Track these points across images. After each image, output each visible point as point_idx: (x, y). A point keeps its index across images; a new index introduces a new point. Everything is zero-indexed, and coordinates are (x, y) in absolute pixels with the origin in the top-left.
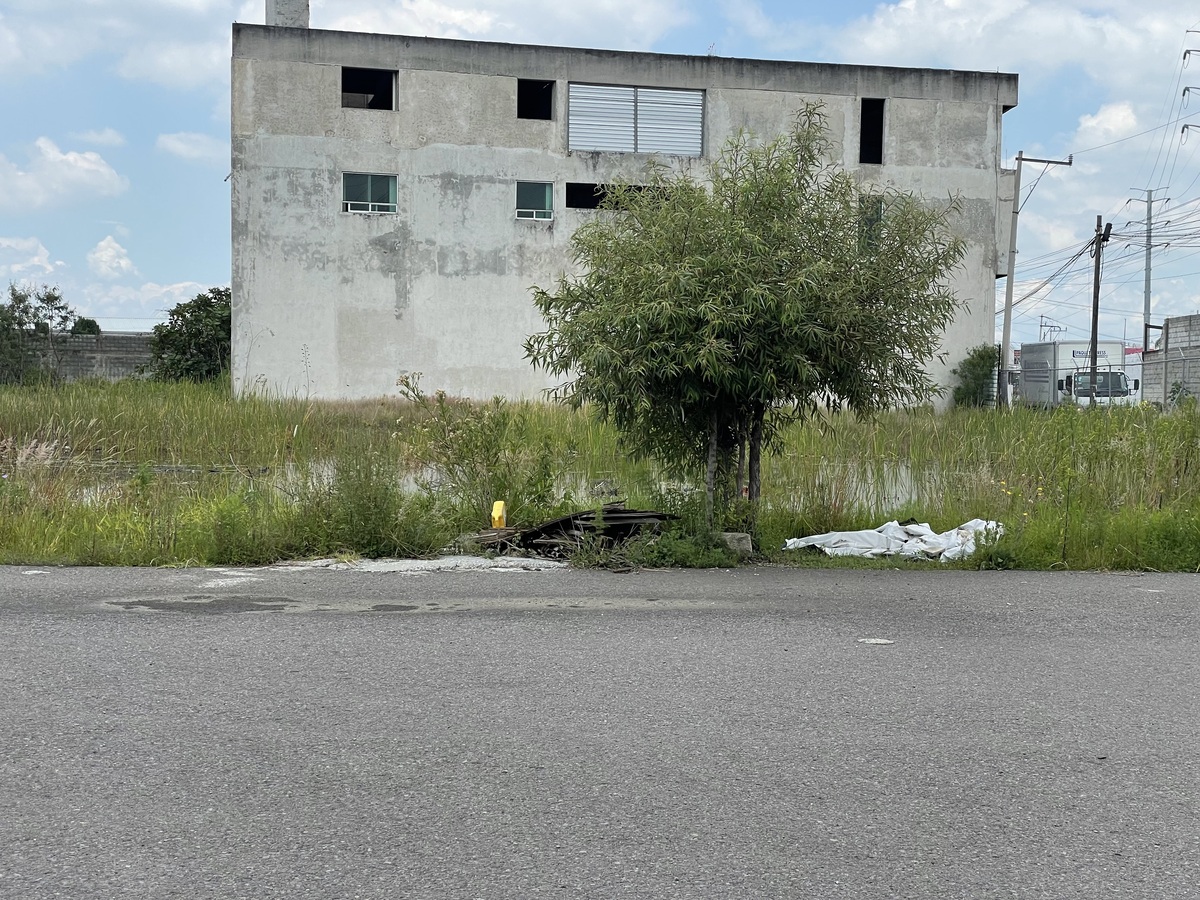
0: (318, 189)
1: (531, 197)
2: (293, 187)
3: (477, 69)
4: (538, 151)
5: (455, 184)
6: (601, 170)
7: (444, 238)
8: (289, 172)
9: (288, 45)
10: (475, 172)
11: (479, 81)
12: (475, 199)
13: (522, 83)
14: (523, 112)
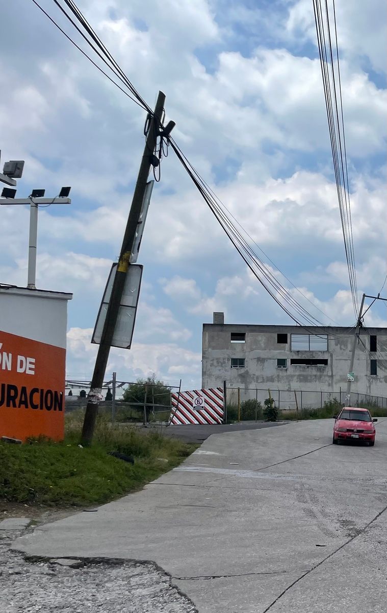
0: (224, 363)
1: (281, 363)
2: (218, 362)
3: (266, 332)
4: (283, 351)
5: (261, 360)
6: (300, 355)
7: (257, 374)
8: (217, 359)
9: (217, 328)
10: (266, 357)
11: (268, 335)
12: (266, 364)
13: (278, 334)
14: (279, 342)
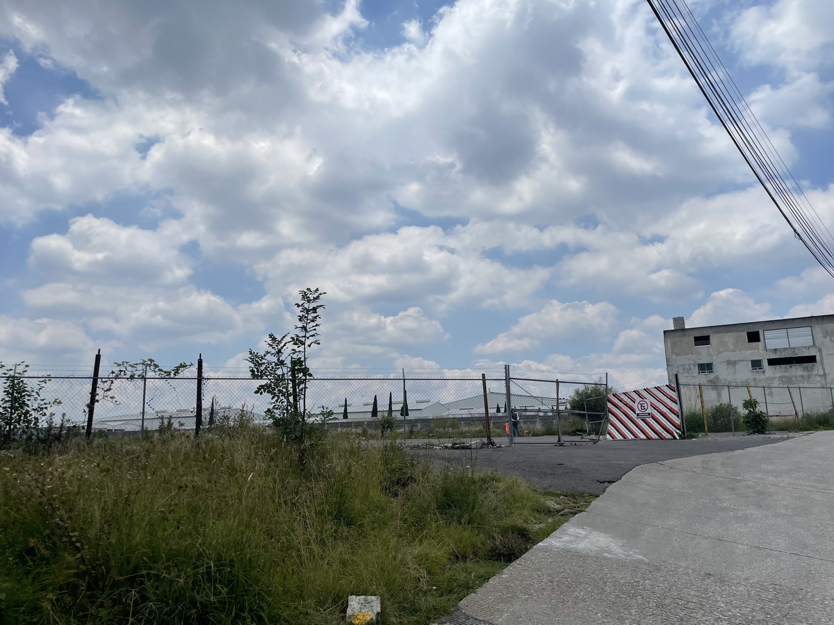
0: (690, 369)
1: (756, 364)
2: (684, 369)
3: (734, 331)
4: (756, 351)
5: (731, 363)
6: (778, 354)
7: (730, 378)
8: (682, 365)
9: (678, 334)
10: (737, 359)
11: (735, 334)
12: (738, 367)
13: (748, 333)
14: (750, 341)
